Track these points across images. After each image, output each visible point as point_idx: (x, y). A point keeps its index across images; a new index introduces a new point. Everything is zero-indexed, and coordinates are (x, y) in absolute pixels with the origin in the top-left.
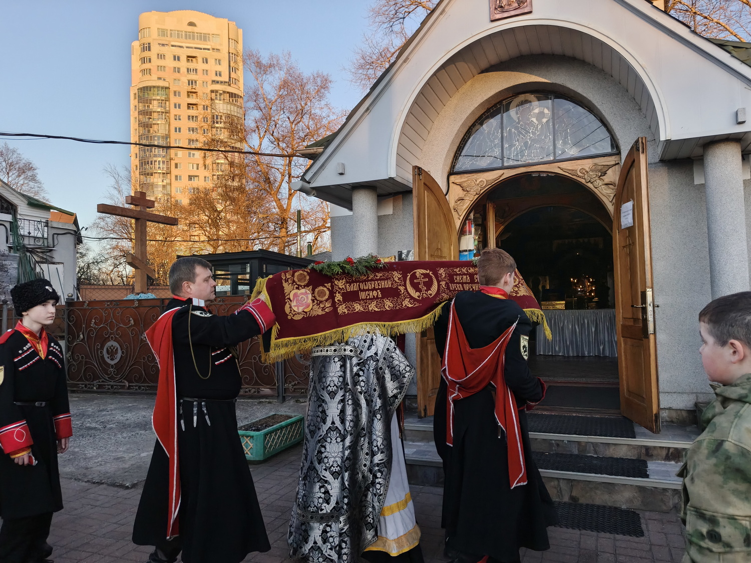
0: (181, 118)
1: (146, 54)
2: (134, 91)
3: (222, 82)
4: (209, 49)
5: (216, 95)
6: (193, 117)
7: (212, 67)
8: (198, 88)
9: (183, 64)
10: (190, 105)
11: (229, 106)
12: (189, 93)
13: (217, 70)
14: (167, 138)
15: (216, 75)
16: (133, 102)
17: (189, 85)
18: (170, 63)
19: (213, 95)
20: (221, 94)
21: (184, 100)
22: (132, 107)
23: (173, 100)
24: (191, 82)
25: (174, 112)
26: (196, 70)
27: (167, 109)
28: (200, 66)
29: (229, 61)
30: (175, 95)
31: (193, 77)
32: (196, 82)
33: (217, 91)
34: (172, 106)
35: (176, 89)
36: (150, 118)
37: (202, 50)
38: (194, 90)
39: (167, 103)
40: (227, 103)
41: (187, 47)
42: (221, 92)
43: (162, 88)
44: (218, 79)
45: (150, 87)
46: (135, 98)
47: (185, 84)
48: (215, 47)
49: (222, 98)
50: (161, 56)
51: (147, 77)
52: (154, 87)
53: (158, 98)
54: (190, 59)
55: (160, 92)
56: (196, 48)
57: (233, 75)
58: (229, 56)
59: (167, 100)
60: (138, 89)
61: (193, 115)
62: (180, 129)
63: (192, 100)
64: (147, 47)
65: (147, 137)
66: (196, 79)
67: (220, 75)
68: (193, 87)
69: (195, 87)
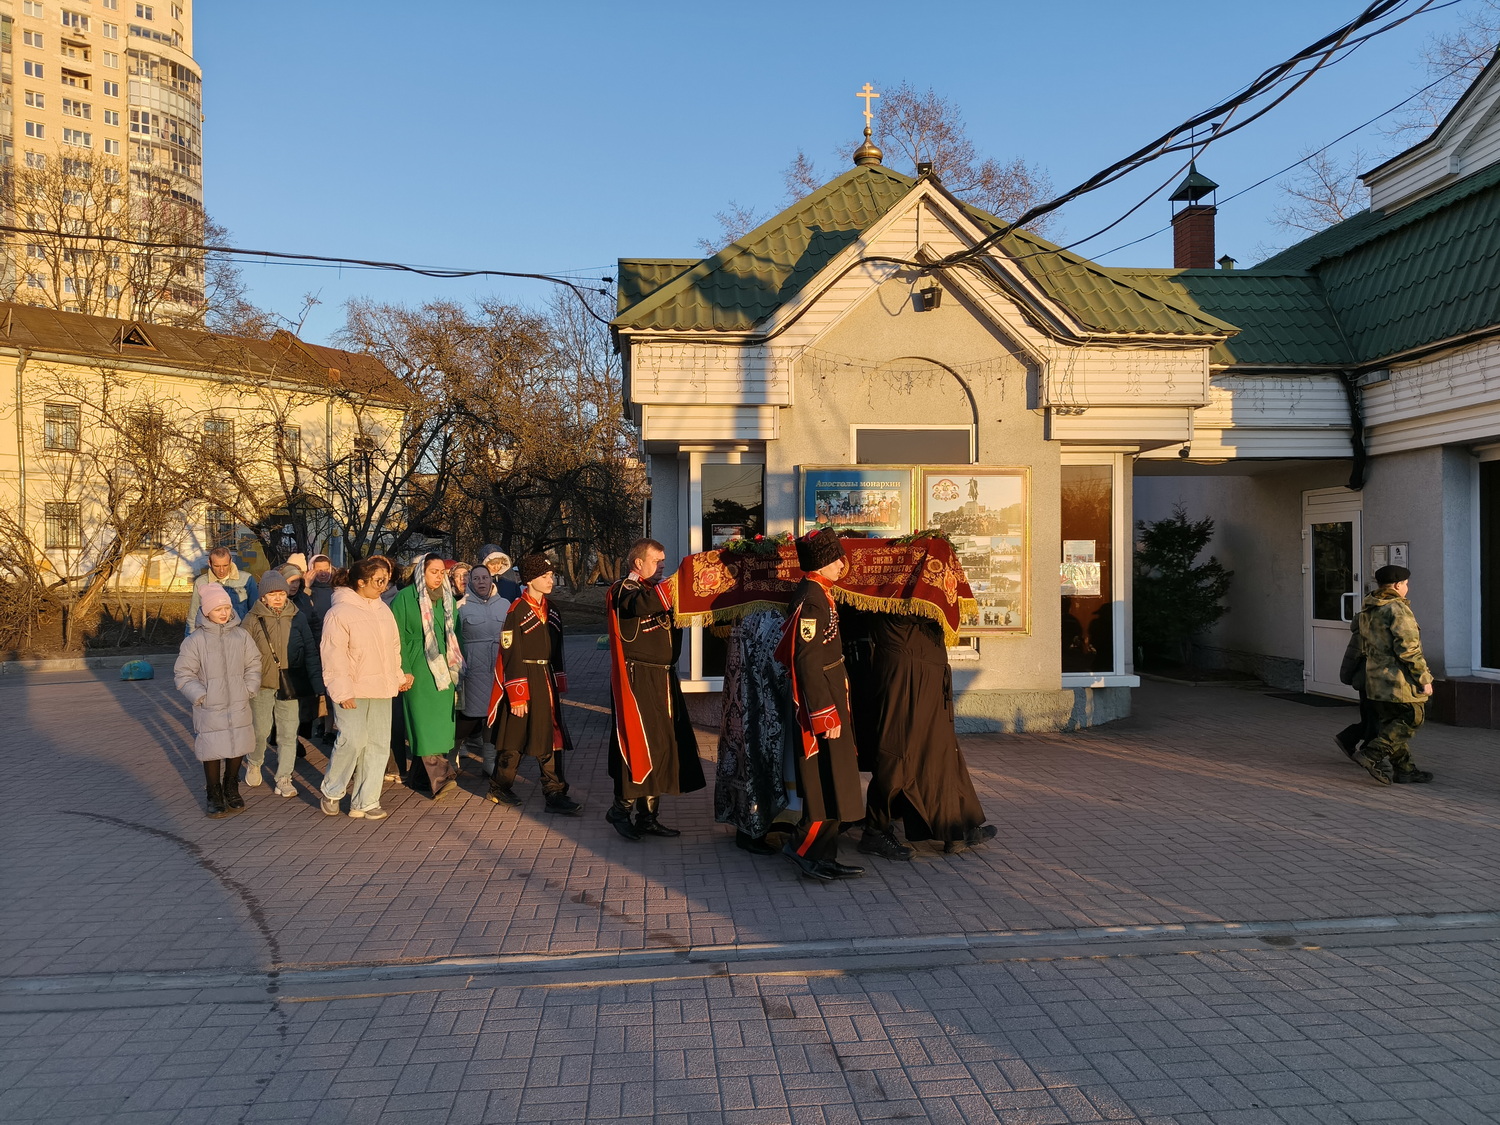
0: (44, 100)
3: (157, 36)
5: (141, 64)
6: (76, 105)
8: (91, 34)
10: (68, 73)
11: (173, 97)
12: (68, 44)
13: (141, 3)
14: (6, 143)
15: (139, 14)
17: (67, 22)
19: (133, 61)
20: (154, 64)
21: (55, 60)
23: (24, 51)
24: (72, 19)
25: (24, 80)
27: (7, 71)
30: (28, 41)
32: (84, 20)
33: (143, 55)
34: (20, 67)
35: (30, 26)
38: (79, 40)
39: (8, 56)
40: (171, 88)
42: (157, 59)
44: (143, 23)
47: (54, 18)
49: (155, 75)
57: (174, 23)
59: (8, 48)
61: (77, 99)
62: (40, 127)
63: (76, 63)
66: (84, 12)
67: (149, 17)
68: (78, 30)
69: (82, 32)
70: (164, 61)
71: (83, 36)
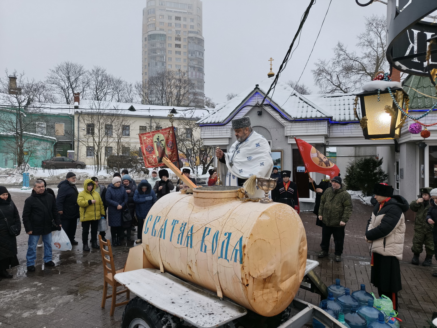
0: (172, 52)
1: (153, 15)
3: (194, 32)
4: (186, 13)
7: (189, 23)
9: (173, 21)
10: (176, 45)
12: (176, 39)
13: (191, 25)
14: (164, 64)
16: (145, 43)
18: (166, 21)
19: (190, 39)
20: (193, 39)
21: (174, 42)
24: (178, 32)
25: (168, 49)
26: (180, 25)
27: (165, 47)
28: (182, 22)
30: (169, 39)
31: (178, 29)
34: (167, 45)
35: (170, 35)
36: (155, 52)
37: (183, 14)
40: (197, 44)
41: (174, 11)
43: (163, 35)
45: (156, 34)
46: (146, 40)
47: (174, 33)
48: (190, 12)
49: (194, 42)
50: (162, 17)
51: (153, 28)
54: (177, 18)
56: (180, 12)
60: (148, 35)
61: (178, 51)
62: (171, 58)
63: (178, 42)
64: (153, 12)
67: (193, 28)
68: (178, 34)
69: (179, 35)
70: (196, 38)
71: (179, 36)
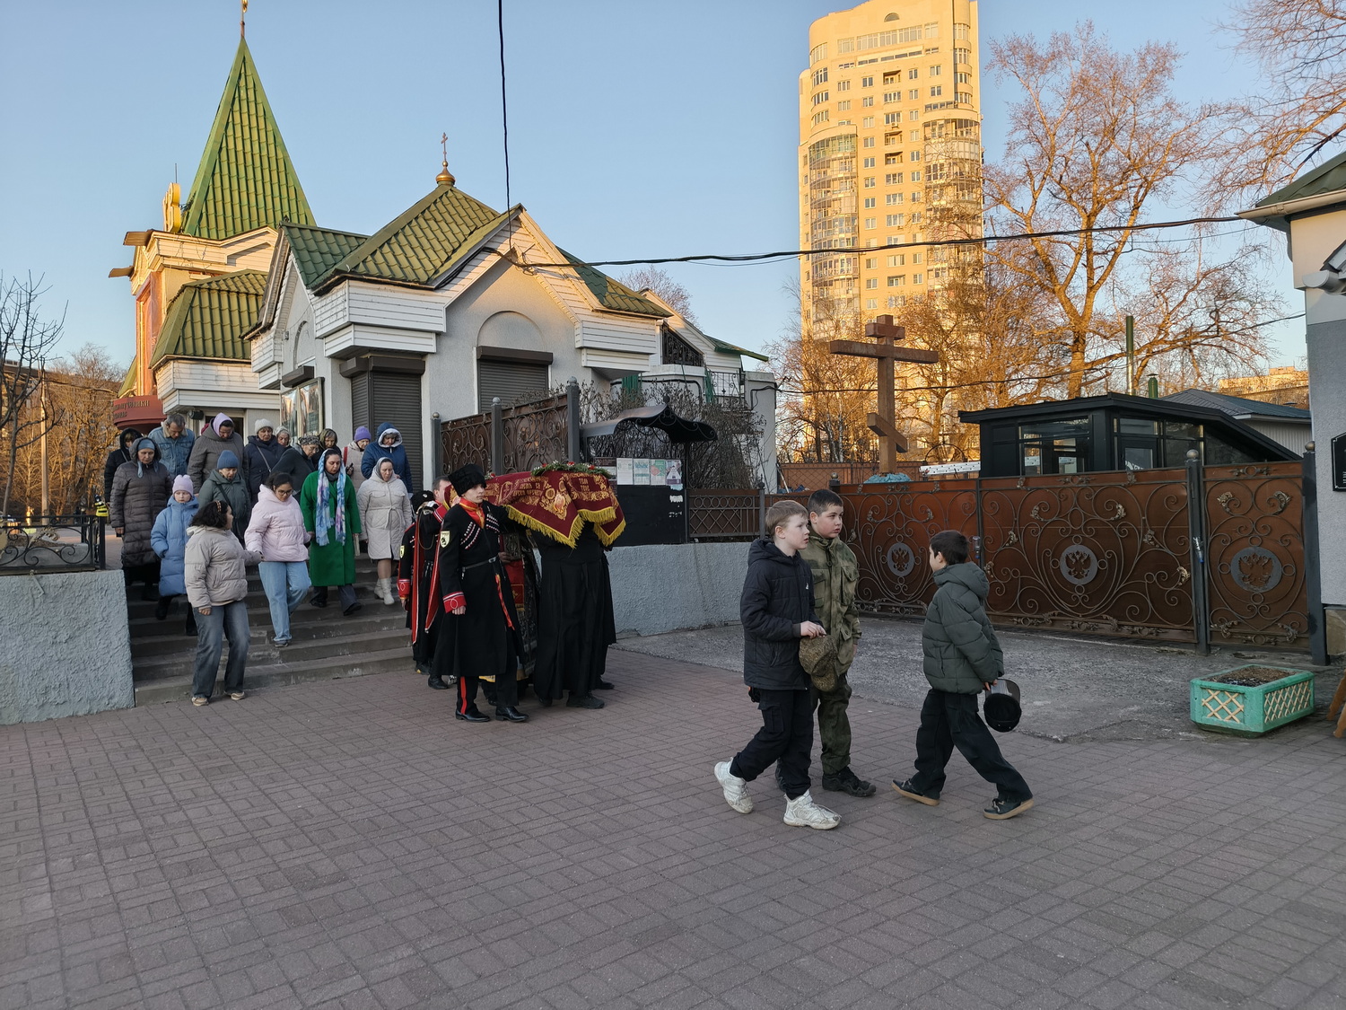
1: (822, 87)
2: (804, 151)
4: (919, 53)
5: (933, 130)
6: (894, 175)
7: (926, 81)
8: (902, 124)
9: (879, 88)
10: (889, 157)
11: (955, 144)
12: (889, 137)
13: (933, 85)
14: (853, 220)
15: (933, 94)
16: (803, 170)
17: (888, 122)
18: (857, 92)
19: (929, 130)
21: (880, 150)
22: (801, 179)
23: (864, 153)
24: (891, 118)
25: (864, 173)
26: (899, 93)
27: (854, 171)
28: (903, 84)
29: (955, 64)
30: (866, 145)
31: (893, 107)
32: (898, 115)
33: (934, 123)
34: (861, 163)
35: (868, 134)
36: (828, 191)
37: (909, 58)
38: (896, 130)
39: (854, 160)
41: (883, 59)
42: (942, 122)
43: (846, 137)
45: (828, 140)
46: (805, 164)
47: (881, 123)
48: (931, 47)
50: (844, 85)
51: (823, 124)
52: (833, 139)
53: (840, 155)
54: (889, 77)
55: (842, 146)
56: (897, 57)
57: (962, 87)
58: (955, 55)
59: (854, 156)
60: (810, 148)
61: (894, 172)
62: (873, 200)
64: (822, 77)
65: (824, 223)
66: (898, 110)
67: (939, 93)
68: (894, 124)
69: (897, 123)
70: (949, 121)
71: (898, 127)
